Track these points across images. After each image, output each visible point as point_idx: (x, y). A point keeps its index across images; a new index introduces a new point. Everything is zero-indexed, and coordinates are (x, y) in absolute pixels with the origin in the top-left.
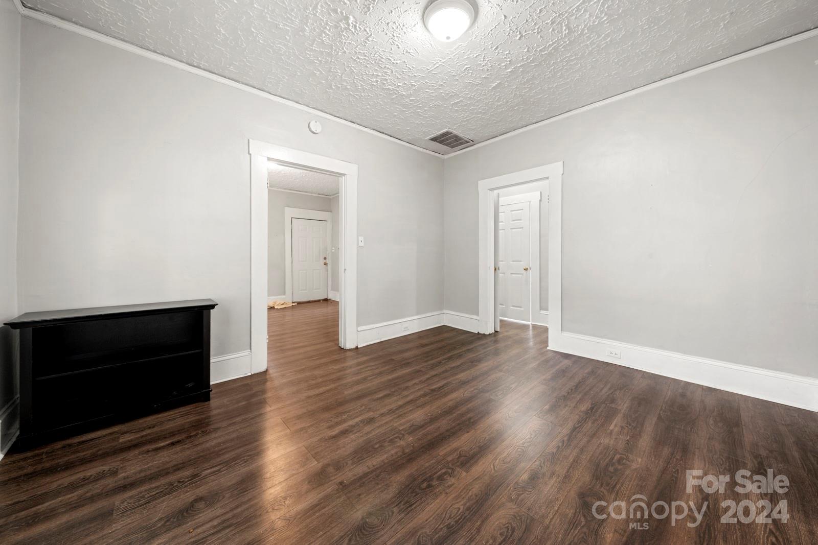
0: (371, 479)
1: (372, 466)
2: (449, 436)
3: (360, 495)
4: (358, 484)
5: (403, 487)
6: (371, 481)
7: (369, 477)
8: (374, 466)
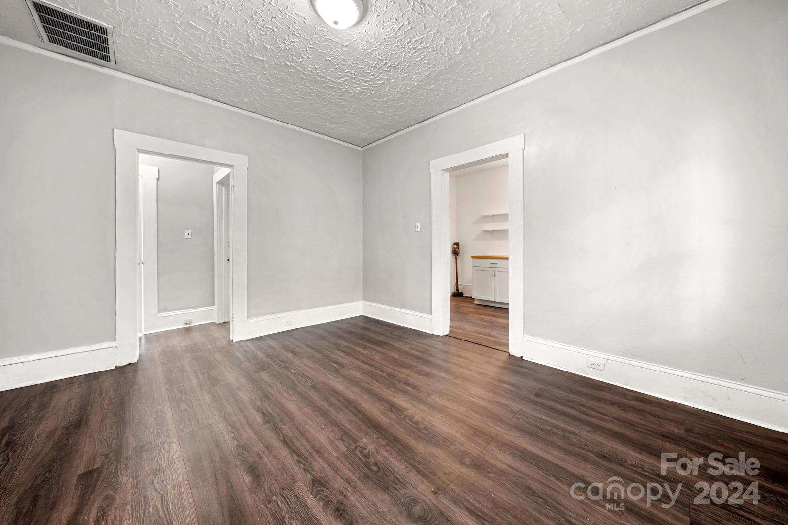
0: (425, 467)
1: (407, 469)
2: (363, 415)
3: (445, 474)
4: (433, 477)
5: (429, 444)
6: (427, 467)
7: (422, 470)
8: (407, 467)
